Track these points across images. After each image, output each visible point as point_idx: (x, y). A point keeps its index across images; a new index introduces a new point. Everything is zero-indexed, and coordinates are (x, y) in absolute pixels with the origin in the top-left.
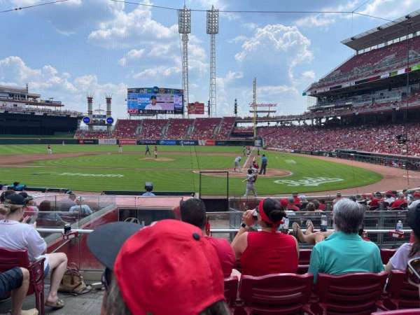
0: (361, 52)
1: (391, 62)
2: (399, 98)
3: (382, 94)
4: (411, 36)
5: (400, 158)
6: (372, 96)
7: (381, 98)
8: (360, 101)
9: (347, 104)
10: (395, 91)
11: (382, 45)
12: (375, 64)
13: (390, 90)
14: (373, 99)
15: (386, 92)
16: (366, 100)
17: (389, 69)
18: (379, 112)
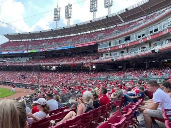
0: (11, 41)
1: (23, 47)
2: (25, 61)
3: (18, 59)
4: (30, 40)
5: (23, 84)
6: (14, 59)
7: (18, 60)
8: (9, 61)
9: (3, 61)
10: (23, 59)
11: (20, 40)
12: (17, 47)
13: (22, 58)
14: (15, 60)
15: (20, 58)
16: (12, 60)
17: (21, 50)
18: (17, 66)
